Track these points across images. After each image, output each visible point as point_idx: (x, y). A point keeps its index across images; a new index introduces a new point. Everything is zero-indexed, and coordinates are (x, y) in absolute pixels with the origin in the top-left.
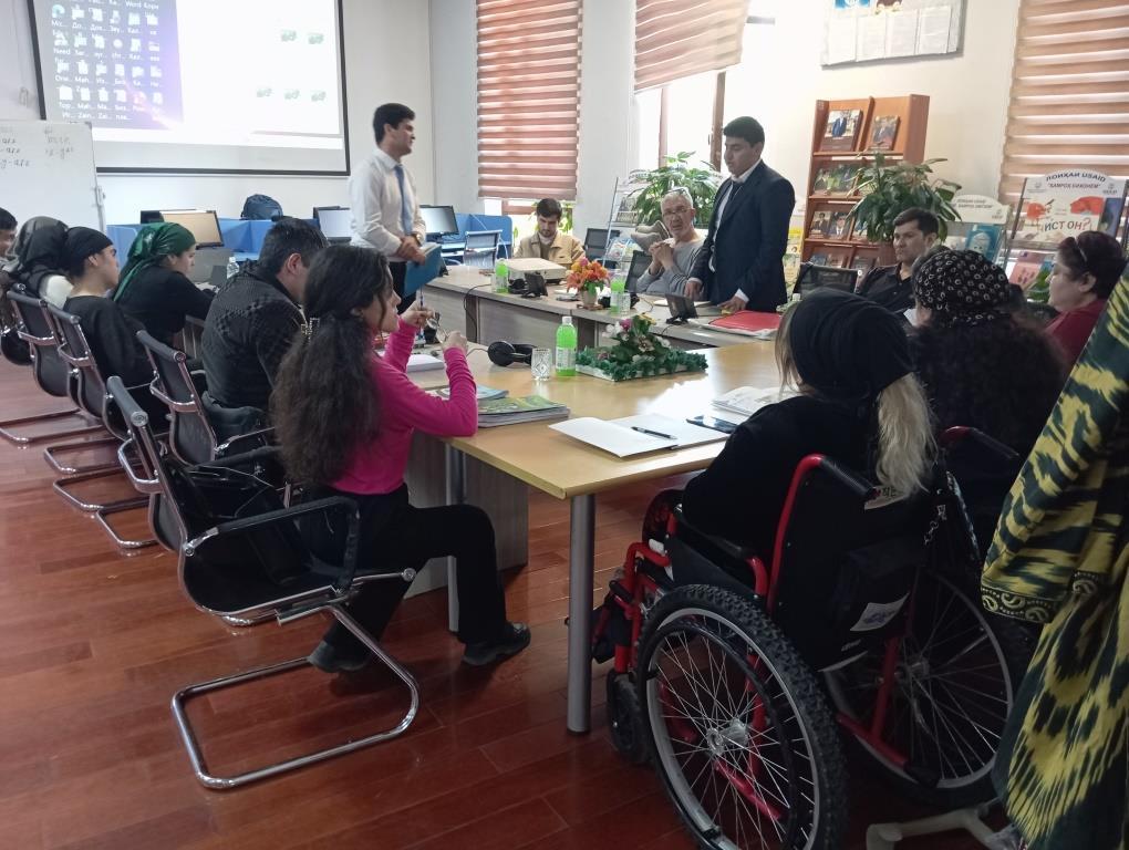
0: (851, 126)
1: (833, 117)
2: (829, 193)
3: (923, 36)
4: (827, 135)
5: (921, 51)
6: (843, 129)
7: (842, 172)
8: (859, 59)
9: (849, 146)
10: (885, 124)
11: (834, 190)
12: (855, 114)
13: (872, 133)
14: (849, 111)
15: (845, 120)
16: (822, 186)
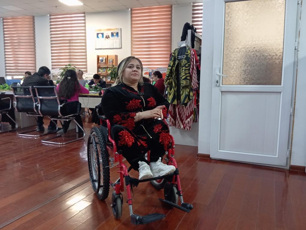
0: (104, 60)
1: (100, 58)
2: (101, 73)
3: (114, 44)
4: (100, 62)
5: (114, 47)
6: (102, 61)
7: (104, 69)
8: (103, 48)
9: (104, 64)
10: (111, 60)
11: (102, 72)
12: (105, 58)
13: (108, 61)
14: (103, 57)
15: (103, 59)
16: (100, 71)
